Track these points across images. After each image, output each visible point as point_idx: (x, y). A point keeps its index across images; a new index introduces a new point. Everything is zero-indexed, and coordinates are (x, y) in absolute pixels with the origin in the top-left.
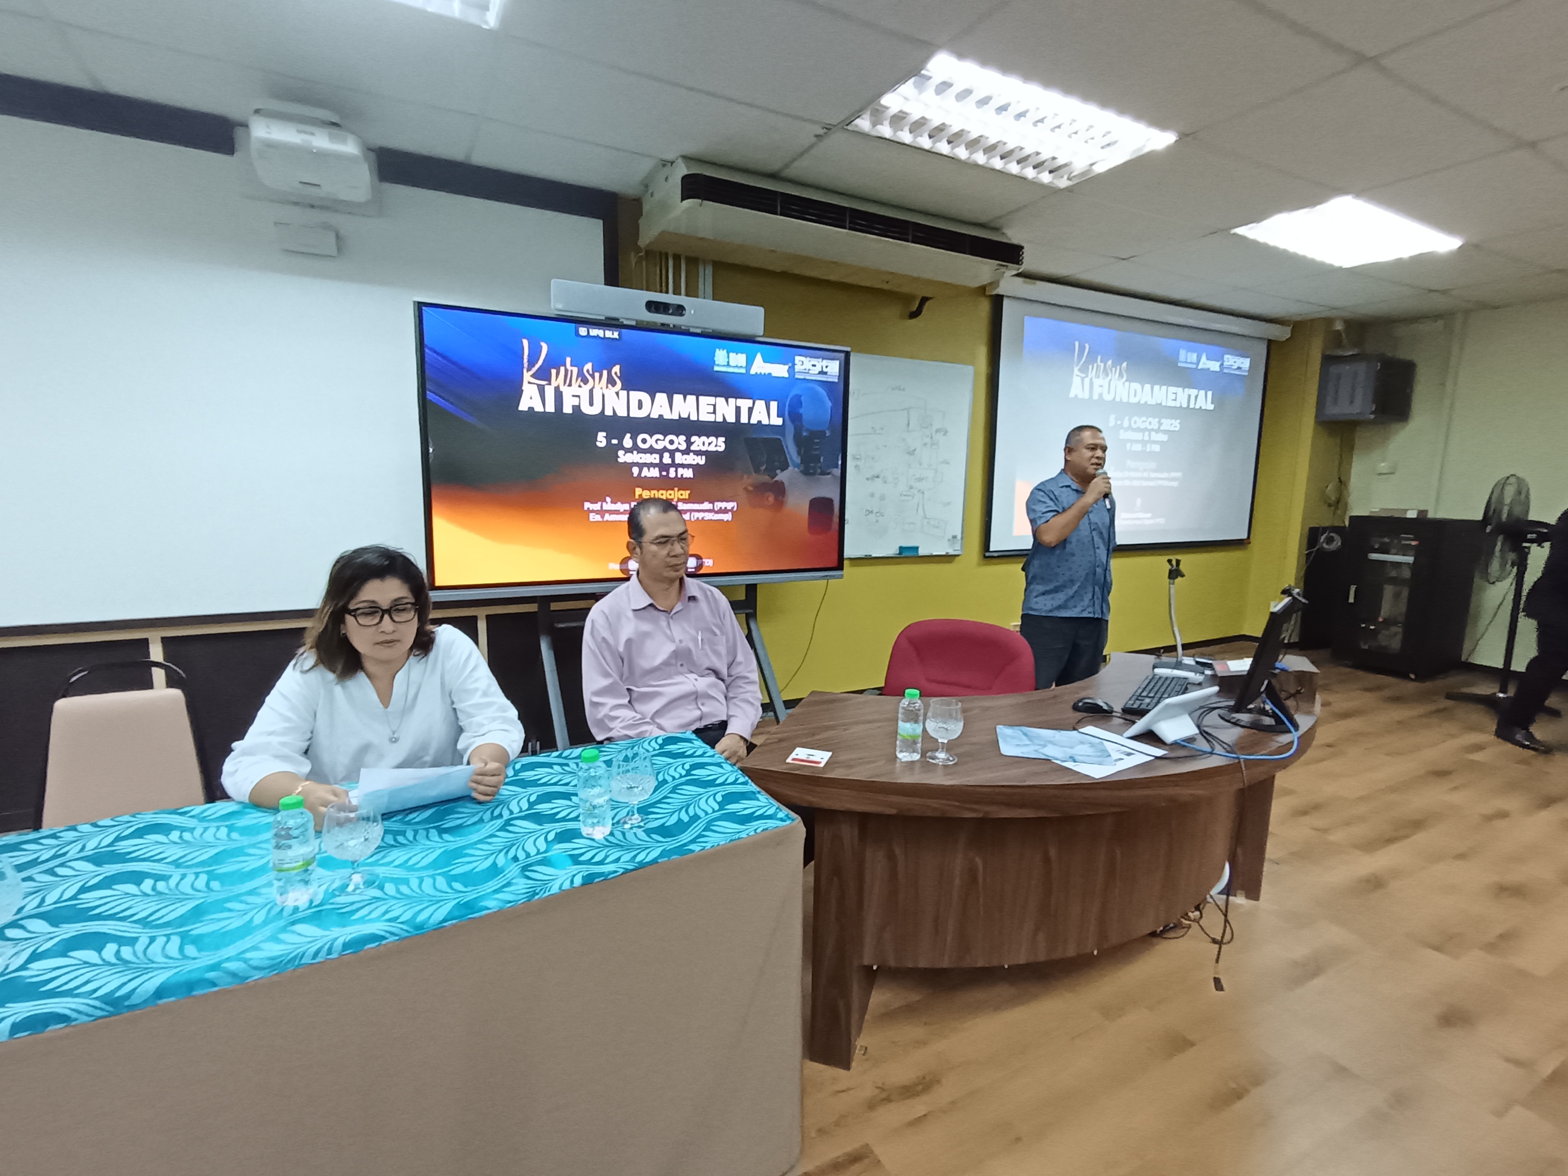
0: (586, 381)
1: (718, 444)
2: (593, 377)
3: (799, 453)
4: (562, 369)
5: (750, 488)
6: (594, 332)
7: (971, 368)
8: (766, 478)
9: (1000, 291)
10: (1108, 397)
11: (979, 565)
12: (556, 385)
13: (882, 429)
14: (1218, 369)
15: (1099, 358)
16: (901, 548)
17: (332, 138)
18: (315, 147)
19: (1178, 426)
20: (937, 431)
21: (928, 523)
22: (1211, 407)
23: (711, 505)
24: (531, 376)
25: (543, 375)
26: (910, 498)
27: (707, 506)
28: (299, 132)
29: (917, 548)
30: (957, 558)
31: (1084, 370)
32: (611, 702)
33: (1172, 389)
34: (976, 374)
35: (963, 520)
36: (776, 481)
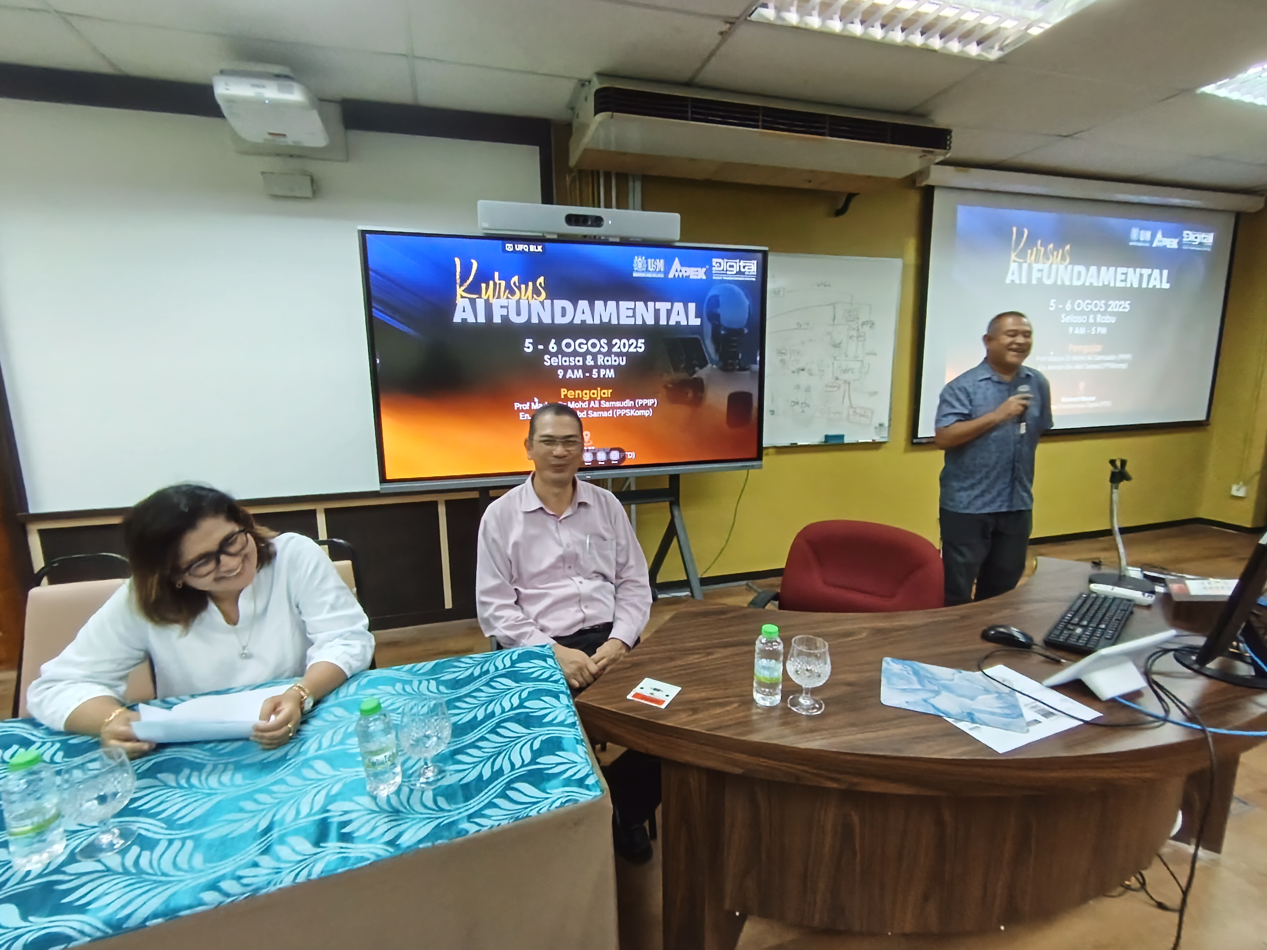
0: (512, 293)
1: (639, 346)
2: (519, 288)
3: (717, 351)
4: (491, 283)
5: (670, 386)
6: (520, 247)
7: (898, 263)
8: (683, 375)
9: (930, 182)
10: (1048, 282)
11: (906, 451)
12: (486, 298)
13: (808, 324)
14: (1175, 246)
15: (1039, 242)
16: (827, 437)
17: (281, 89)
18: (268, 99)
19: (1128, 307)
20: (863, 324)
21: (855, 412)
22: (1166, 286)
23: (633, 402)
24: (463, 291)
25: (474, 288)
26: (836, 389)
27: (628, 403)
28: (253, 86)
29: (842, 437)
30: (884, 445)
31: (1022, 254)
32: (498, 601)
33: (1121, 270)
34: (905, 266)
35: (891, 409)
36: (695, 378)
